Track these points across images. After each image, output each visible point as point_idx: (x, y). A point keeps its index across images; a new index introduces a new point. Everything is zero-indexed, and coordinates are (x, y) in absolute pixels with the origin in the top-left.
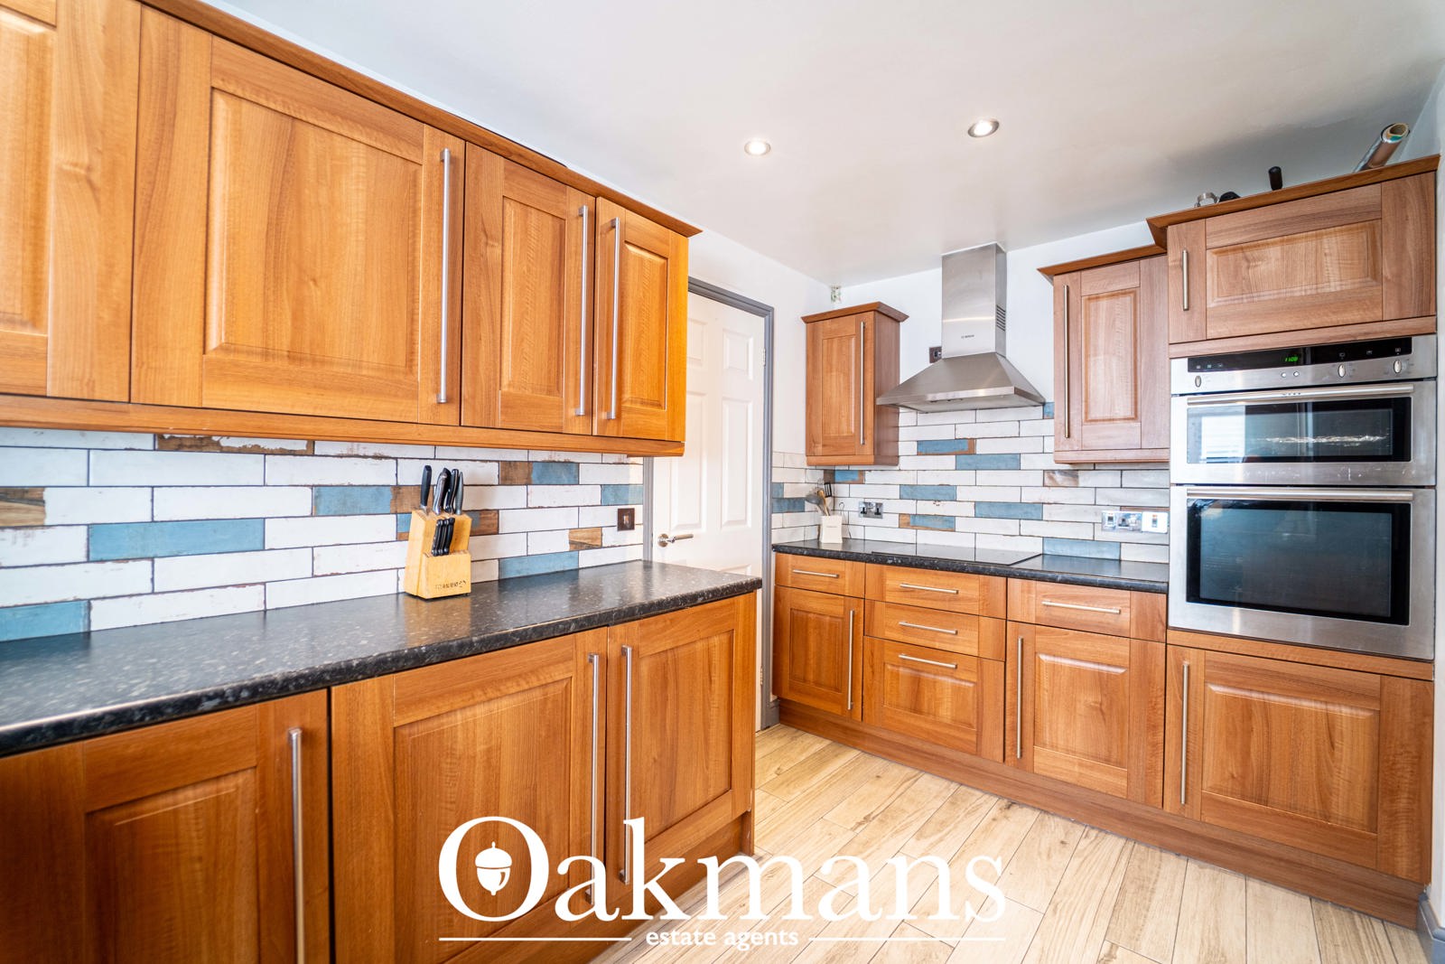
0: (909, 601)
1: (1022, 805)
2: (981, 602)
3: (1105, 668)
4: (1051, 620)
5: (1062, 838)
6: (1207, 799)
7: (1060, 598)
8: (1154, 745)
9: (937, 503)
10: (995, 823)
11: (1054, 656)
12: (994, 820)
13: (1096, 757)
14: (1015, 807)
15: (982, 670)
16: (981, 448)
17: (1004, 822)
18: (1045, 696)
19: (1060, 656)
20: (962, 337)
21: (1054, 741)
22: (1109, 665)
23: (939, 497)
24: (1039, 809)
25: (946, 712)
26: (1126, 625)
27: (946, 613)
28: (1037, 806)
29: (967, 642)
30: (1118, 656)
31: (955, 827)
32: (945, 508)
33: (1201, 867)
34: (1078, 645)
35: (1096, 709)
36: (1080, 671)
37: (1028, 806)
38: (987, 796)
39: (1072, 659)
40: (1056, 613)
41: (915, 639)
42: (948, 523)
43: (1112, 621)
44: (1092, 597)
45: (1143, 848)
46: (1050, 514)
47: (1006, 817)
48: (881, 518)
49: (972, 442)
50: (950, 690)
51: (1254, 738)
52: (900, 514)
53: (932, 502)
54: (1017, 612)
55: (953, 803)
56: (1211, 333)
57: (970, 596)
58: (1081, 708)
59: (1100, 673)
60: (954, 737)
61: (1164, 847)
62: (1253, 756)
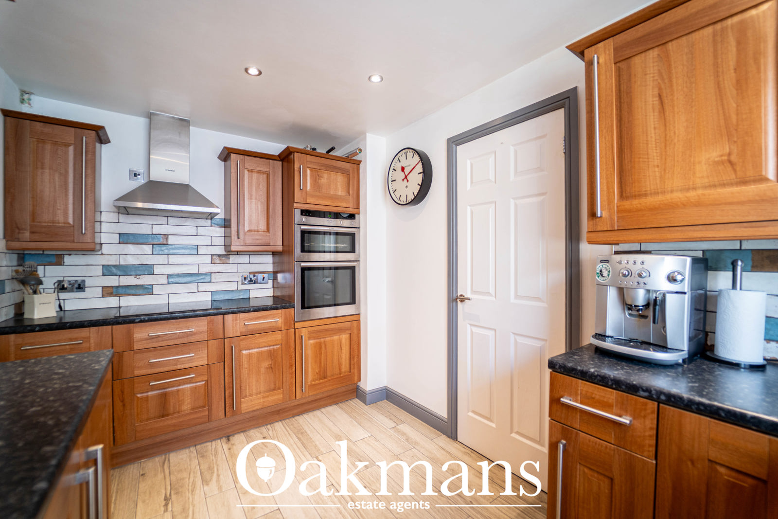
0: (155, 345)
1: (233, 435)
2: (209, 332)
3: (272, 347)
4: (248, 332)
5: (262, 437)
6: (311, 386)
7: (252, 319)
8: (292, 374)
9: (138, 277)
10: (232, 450)
11: (250, 349)
12: (229, 449)
13: (270, 391)
14: (231, 438)
15: (210, 372)
16: (172, 240)
17: (234, 447)
18: (245, 372)
19: (253, 349)
20: (166, 170)
21: (251, 392)
22: (273, 345)
23: (139, 273)
24: (241, 432)
25: (186, 407)
26: (280, 325)
27: (185, 345)
28: (240, 431)
29: (198, 358)
30: (277, 340)
31: (218, 465)
32: (145, 280)
33: (308, 415)
34: (261, 340)
35: (269, 368)
36: (261, 353)
37: (236, 434)
38: (214, 442)
39: (258, 348)
40: (250, 328)
41: (162, 368)
42: (147, 290)
43: (274, 325)
44: (266, 315)
45: (288, 420)
46: (215, 278)
47: (233, 445)
48: (84, 291)
49: (166, 236)
50: (189, 392)
51: (322, 355)
52: (103, 287)
53: (133, 276)
54: (230, 333)
55: (203, 457)
56: (308, 201)
57: (201, 331)
58: (263, 370)
59: (270, 350)
60: (194, 419)
61: (294, 416)
62: (322, 362)
